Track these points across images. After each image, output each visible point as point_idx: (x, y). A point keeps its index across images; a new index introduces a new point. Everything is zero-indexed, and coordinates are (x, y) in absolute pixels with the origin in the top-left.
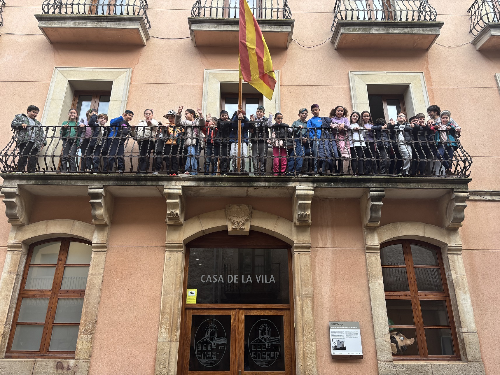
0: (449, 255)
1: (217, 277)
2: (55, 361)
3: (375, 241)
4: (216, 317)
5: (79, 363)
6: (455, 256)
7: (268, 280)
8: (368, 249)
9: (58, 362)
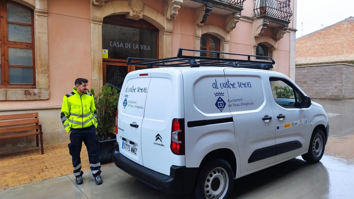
0: (224, 44)
1: (120, 44)
2: (23, 90)
3: (200, 33)
4: (120, 67)
5: (42, 91)
6: (226, 44)
7: (147, 49)
8: (196, 37)
9: (25, 91)
